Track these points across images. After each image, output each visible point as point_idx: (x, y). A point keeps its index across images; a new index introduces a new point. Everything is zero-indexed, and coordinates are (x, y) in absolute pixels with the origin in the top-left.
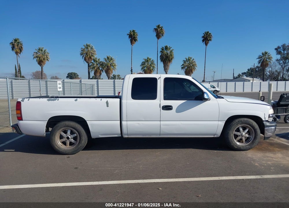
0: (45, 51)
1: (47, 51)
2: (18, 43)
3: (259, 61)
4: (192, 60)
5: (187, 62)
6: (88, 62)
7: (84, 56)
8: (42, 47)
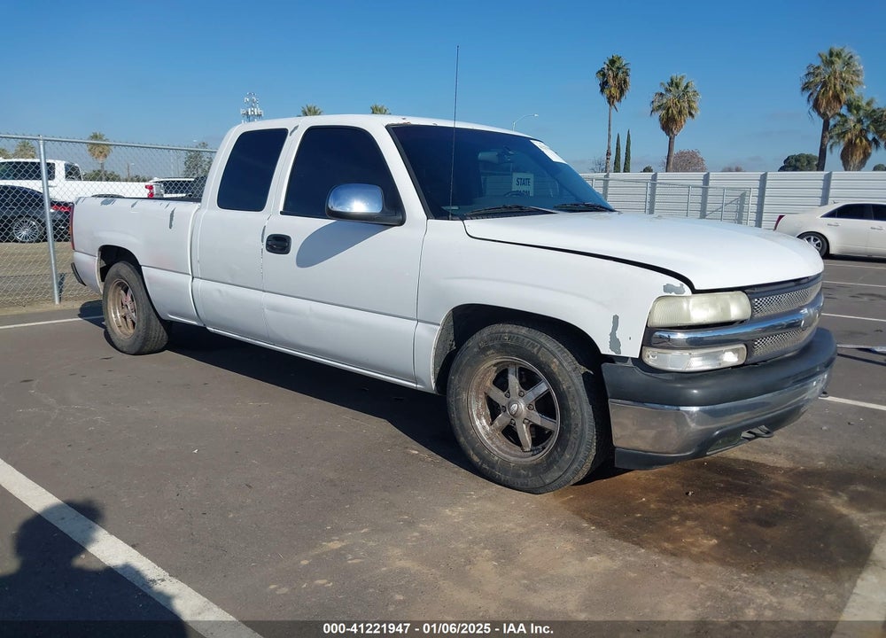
0: (687, 87)
1: (694, 85)
2: (618, 68)
6: (823, 115)
7: (815, 95)
8: (679, 77)
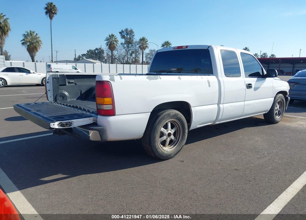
3: (107, 43)
4: (35, 34)
5: (28, 37)
